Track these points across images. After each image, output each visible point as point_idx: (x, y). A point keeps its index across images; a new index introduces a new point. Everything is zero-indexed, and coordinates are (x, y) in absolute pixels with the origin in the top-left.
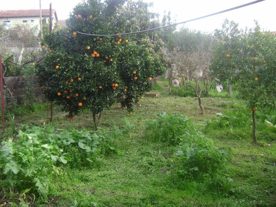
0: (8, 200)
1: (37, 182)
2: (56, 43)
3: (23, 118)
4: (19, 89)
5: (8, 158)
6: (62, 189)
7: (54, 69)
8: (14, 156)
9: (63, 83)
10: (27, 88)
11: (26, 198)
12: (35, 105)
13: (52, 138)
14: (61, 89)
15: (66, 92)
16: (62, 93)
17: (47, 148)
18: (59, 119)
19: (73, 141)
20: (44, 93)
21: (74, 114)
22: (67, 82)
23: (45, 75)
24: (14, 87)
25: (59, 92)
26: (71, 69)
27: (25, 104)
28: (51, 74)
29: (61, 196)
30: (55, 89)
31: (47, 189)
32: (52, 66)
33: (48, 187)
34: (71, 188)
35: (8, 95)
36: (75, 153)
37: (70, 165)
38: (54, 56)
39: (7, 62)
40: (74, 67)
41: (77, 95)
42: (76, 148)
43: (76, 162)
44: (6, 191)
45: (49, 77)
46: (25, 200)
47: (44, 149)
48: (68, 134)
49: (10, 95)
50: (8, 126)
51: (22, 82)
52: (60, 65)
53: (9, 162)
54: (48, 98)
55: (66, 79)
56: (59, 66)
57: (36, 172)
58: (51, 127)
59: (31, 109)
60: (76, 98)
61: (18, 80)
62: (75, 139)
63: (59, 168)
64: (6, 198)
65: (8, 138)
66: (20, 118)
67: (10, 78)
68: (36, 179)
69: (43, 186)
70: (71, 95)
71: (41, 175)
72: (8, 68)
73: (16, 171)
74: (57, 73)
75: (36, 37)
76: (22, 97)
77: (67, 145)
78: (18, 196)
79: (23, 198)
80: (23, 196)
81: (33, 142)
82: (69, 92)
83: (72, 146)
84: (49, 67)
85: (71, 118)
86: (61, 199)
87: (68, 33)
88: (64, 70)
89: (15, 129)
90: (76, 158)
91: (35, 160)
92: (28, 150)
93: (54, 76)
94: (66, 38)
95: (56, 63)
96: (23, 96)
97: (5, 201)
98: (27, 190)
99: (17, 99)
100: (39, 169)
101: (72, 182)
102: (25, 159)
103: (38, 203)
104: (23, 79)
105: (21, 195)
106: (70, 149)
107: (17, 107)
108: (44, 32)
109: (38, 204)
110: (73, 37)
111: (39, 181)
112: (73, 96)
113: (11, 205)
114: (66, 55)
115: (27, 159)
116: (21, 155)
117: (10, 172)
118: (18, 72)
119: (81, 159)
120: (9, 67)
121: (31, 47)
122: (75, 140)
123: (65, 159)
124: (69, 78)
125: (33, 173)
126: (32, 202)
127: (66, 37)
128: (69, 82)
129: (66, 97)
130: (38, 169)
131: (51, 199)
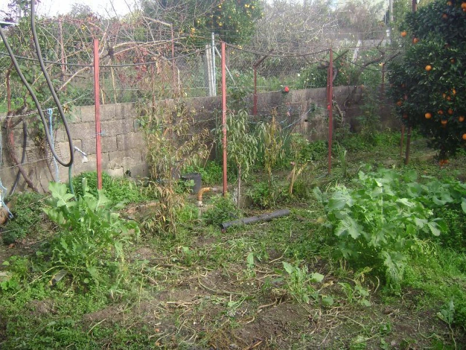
0: (336, 278)
1: (385, 258)
2: (427, 26)
3: (359, 156)
4: (354, 107)
5: (342, 213)
6: (425, 280)
7: (421, 70)
8: (351, 210)
9: (437, 96)
10: (367, 106)
11: (364, 282)
12: (379, 136)
13: (413, 190)
14: (433, 106)
15: (442, 113)
16: (433, 114)
17: (406, 204)
18: (419, 161)
19: (450, 200)
20: (400, 113)
21: (448, 155)
22: (444, 96)
23: (404, 82)
24: (346, 103)
25: (428, 112)
26: (453, 71)
27: (363, 132)
28: (416, 81)
29: (423, 290)
30: (422, 106)
31: (401, 273)
32: (418, 67)
33: (402, 270)
34: (441, 279)
35: (337, 115)
36: (452, 220)
37: (440, 241)
38: (424, 48)
39: (337, 62)
40: (459, 68)
41: (461, 119)
42: (455, 213)
43: (453, 238)
44: (334, 265)
45: (411, 86)
46: (363, 285)
47: (401, 205)
48: (442, 188)
49: (340, 116)
50: (335, 165)
51: (359, 94)
52: (435, 64)
53: (344, 218)
54: (406, 122)
55: (443, 90)
56: (432, 66)
57: (385, 242)
58: (412, 172)
59: (371, 141)
60: (459, 124)
61: (354, 92)
62: (454, 197)
63: (424, 243)
64: (332, 274)
65: (335, 184)
66: (354, 154)
67: (340, 89)
68: (385, 253)
69: (396, 267)
70: (451, 118)
71: (393, 248)
72: (338, 72)
73: (354, 235)
74: (428, 78)
75: (380, 22)
76: (359, 120)
77: (439, 205)
78: (353, 276)
79: (361, 281)
80: (361, 278)
81: (384, 191)
82: (447, 112)
83: (448, 208)
84: (413, 67)
85: (443, 161)
86: (424, 295)
87: (449, 7)
88: (440, 73)
89: (347, 171)
90: (453, 230)
91: (386, 222)
92: (375, 204)
93: (421, 84)
94: (445, 16)
95: (426, 60)
96: (360, 118)
97: (332, 280)
98: (368, 270)
99: (351, 123)
100: (391, 237)
101: (444, 270)
102: (369, 217)
103: (383, 292)
104: (362, 91)
105: (357, 275)
106: (444, 213)
107: (350, 136)
108: (395, 12)
109: (383, 294)
110: (458, 14)
111: (389, 257)
112: (453, 121)
113: (341, 286)
114: (445, 45)
115: (372, 219)
116: (364, 211)
117: (346, 234)
118: (355, 79)
119: (463, 234)
120: (340, 70)
121: (371, 39)
122: (454, 199)
123: (437, 227)
124: (449, 88)
125: (381, 242)
126: (374, 290)
127: (445, 13)
128: (448, 95)
129: (440, 121)
130: (389, 236)
131: (407, 292)
